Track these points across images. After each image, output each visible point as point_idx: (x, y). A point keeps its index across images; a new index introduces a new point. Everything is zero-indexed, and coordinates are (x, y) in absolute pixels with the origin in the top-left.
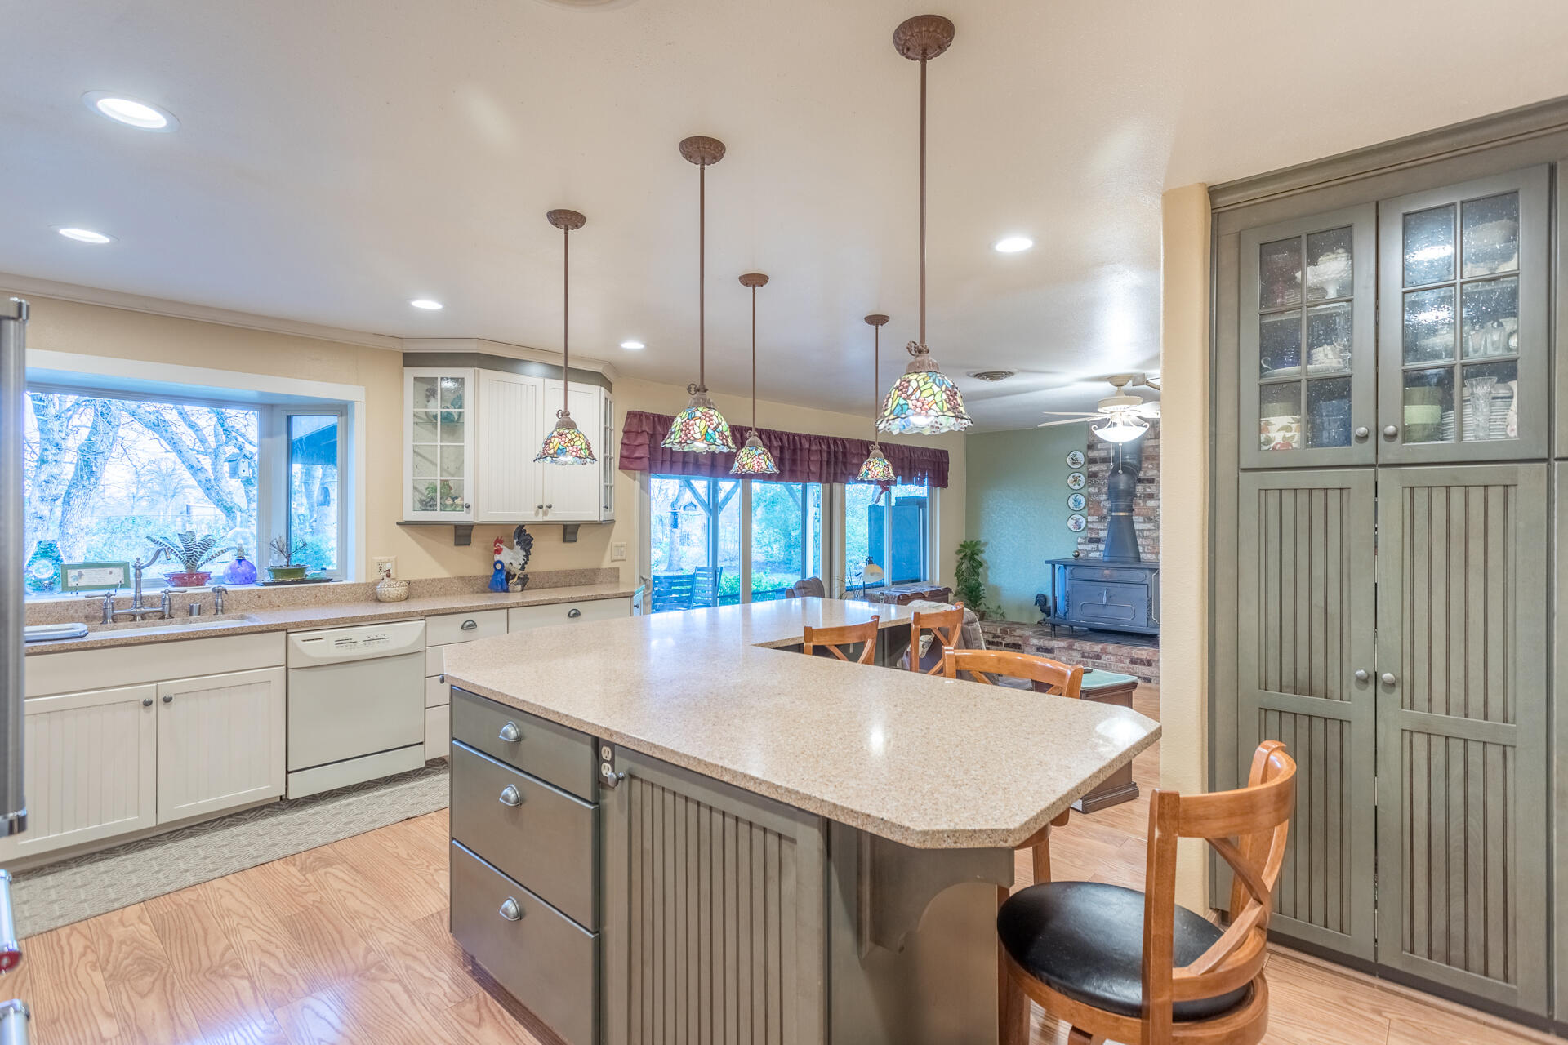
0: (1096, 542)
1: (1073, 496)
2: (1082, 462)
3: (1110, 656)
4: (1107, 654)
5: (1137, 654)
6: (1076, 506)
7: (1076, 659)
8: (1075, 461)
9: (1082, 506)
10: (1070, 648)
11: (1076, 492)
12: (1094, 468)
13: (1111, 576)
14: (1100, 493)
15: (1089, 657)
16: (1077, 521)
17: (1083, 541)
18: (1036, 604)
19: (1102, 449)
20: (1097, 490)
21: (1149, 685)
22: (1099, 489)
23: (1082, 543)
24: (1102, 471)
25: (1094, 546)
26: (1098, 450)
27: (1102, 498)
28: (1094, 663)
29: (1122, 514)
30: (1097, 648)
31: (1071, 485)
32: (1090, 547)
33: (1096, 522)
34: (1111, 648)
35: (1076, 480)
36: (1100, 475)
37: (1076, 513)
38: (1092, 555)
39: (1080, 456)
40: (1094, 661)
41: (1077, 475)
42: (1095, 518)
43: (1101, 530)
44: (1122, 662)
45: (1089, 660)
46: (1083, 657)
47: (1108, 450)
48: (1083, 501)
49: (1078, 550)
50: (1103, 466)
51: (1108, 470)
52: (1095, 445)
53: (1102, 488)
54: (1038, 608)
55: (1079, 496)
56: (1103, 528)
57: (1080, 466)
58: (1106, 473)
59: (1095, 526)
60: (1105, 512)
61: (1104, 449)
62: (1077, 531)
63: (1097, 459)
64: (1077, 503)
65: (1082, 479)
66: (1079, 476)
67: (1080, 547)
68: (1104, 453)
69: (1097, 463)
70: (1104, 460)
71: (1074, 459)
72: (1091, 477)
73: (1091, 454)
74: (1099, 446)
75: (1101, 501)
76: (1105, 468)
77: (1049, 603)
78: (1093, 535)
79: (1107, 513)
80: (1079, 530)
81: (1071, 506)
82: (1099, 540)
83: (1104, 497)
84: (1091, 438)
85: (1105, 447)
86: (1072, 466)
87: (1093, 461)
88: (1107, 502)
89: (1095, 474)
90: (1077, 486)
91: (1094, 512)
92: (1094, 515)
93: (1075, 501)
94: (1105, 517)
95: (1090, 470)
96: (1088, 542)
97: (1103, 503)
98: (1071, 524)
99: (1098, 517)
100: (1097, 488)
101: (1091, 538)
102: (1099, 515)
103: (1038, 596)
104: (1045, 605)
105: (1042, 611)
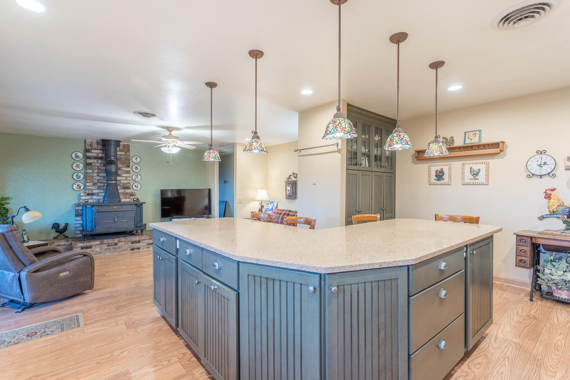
0: (91, 195)
1: (76, 173)
2: (81, 158)
3: (122, 243)
4: (120, 242)
5: (135, 239)
7: (104, 248)
8: (77, 157)
9: (82, 178)
10: (102, 244)
11: (78, 172)
12: (89, 161)
13: (118, 209)
14: (93, 172)
15: (111, 246)
16: (78, 185)
17: (84, 195)
18: (52, 228)
19: (94, 153)
20: (91, 171)
21: (139, 250)
22: (93, 171)
23: (83, 196)
24: (94, 163)
25: (90, 197)
26: (92, 153)
27: (94, 175)
28: (114, 247)
29: (113, 182)
30: (116, 240)
31: (75, 168)
32: (88, 197)
33: (91, 186)
34: (122, 239)
35: (77, 166)
36: (93, 164)
38: (90, 201)
39: (80, 155)
40: (114, 246)
41: (78, 163)
42: (91, 184)
43: (94, 189)
44: (127, 244)
45: (112, 247)
46: (108, 246)
47: (97, 153)
48: (82, 176)
49: (81, 199)
50: (94, 161)
51: (98, 162)
52: (91, 151)
53: (94, 170)
54: (54, 230)
55: (79, 173)
56: (95, 188)
57: (80, 159)
58: (96, 163)
59: (91, 188)
60: (96, 181)
61: (95, 153)
62: (79, 190)
63: (92, 157)
64: (78, 177)
65: (81, 166)
66: (80, 164)
67: (82, 198)
68: (95, 155)
69: (91, 159)
70: (95, 158)
71: (76, 155)
72: (88, 165)
73: (88, 154)
74: (93, 151)
75: (94, 176)
76: (96, 162)
77: (61, 227)
78: (90, 192)
79: (97, 182)
80: (80, 190)
81: (75, 178)
82: (93, 194)
83: (96, 174)
84: (87, 147)
85: (96, 152)
86: (75, 159)
87: (89, 158)
88: (97, 177)
89: (90, 164)
90: (78, 169)
91: (90, 181)
92: (90, 183)
93: (77, 176)
94: (96, 183)
95: (88, 161)
96: (86, 195)
97: (95, 177)
98: (75, 187)
99: (92, 184)
100: (91, 170)
101: (88, 193)
102: (93, 183)
103: (54, 224)
104: (59, 228)
105: (57, 231)
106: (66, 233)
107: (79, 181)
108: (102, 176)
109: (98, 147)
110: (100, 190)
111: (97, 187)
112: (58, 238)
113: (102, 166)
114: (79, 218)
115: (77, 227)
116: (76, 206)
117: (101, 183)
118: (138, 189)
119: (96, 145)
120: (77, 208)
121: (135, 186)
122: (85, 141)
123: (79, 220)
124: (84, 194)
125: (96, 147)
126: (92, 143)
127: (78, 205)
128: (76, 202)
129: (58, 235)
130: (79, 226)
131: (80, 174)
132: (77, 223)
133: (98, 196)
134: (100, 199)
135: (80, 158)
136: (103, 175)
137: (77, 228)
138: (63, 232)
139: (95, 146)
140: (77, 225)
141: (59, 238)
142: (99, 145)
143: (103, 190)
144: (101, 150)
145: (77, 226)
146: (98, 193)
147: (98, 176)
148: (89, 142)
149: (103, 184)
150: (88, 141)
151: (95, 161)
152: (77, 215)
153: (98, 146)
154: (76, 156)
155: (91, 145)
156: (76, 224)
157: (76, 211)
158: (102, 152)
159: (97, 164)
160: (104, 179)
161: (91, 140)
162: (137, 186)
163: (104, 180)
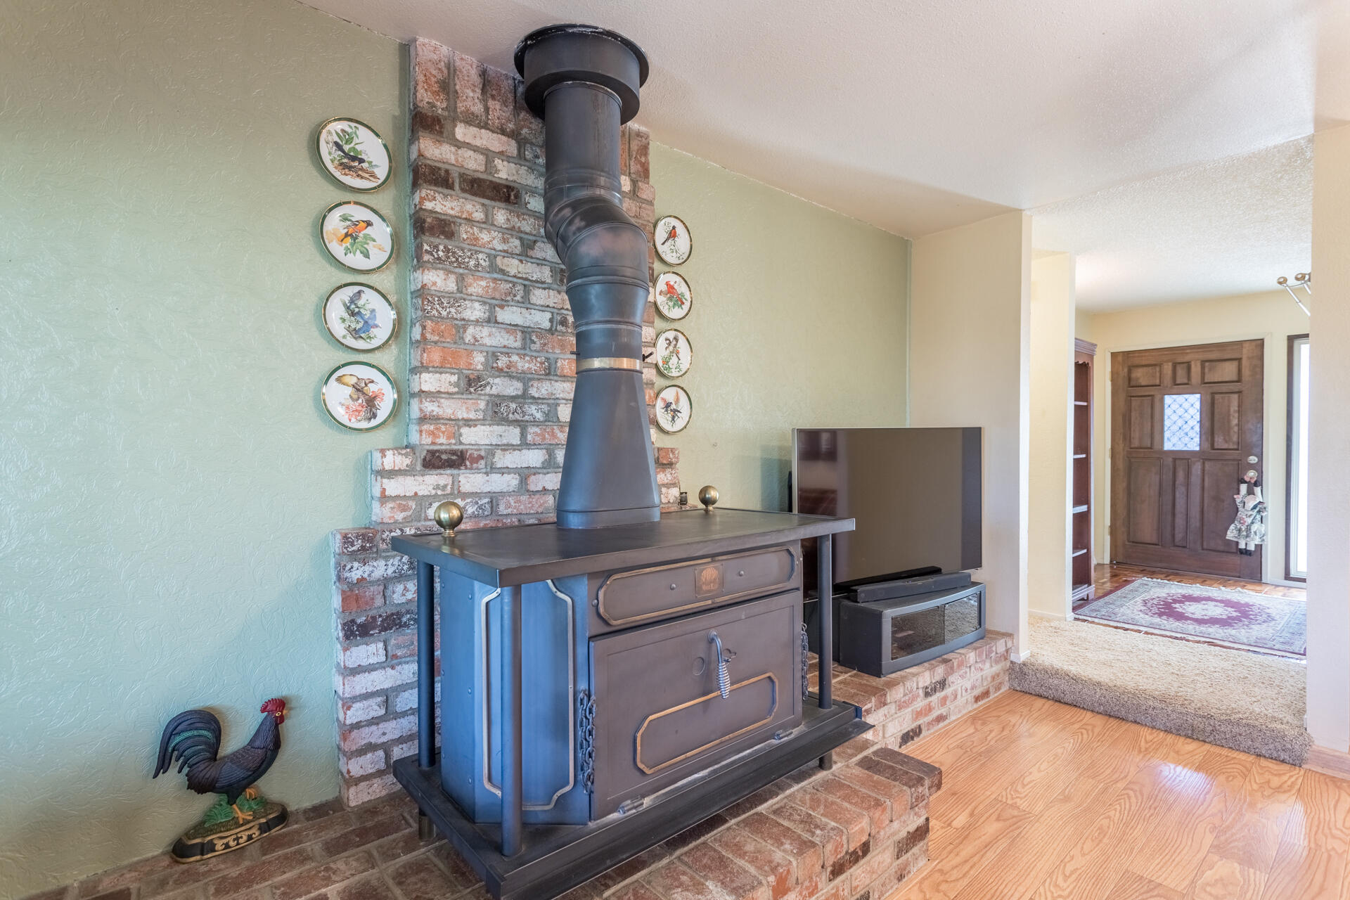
0: (451, 464)
1: (346, 294)
2: (381, 172)
6: (356, 333)
8: (352, 161)
9: (382, 332)
11: (359, 280)
12: (441, 204)
14: (460, 295)
16: (360, 389)
17: (402, 462)
18: (163, 764)
19: (468, 146)
20: (451, 285)
22: (461, 279)
23: (396, 472)
24: (469, 220)
25: (439, 479)
26: (459, 145)
27: (467, 314)
31: (337, 249)
32: (427, 483)
35: (352, 235)
36: (464, 232)
37: (360, 357)
39: (373, 150)
41: (358, 213)
42: (445, 382)
43: (468, 423)
47: (488, 154)
48: (385, 318)
49: (384, 498)
50: (469, 207)
51: (488, 222)
52: (448, 125)
53: (469, 280)
54: (174, 778)
55: (369, 295)
56: (472, 416)
57: (374, 185)
58: (481, 229)
59: (448, 408)
60: (479, 360)
61: (476, 149)
62: (364, 425)
63: (455, 175)
64: (360, 322)
65: (381, 234)
66: (369, 224)
67: (394, 487)
68: (473, 163)
69: (451, 187)
70: (477, 187)
71: (346, 148)
72: (432, 231)
73: (433, 150)
74: (461, 132)
75: (466, 323)
76: (479, 216)
77: (236, 739)
78: (443, 442)
79: (486, 364)
80: (374, 423)
81: (339, 330)
82: (456, 460)
83: (475, 311)
84: (424, 97)
85: (478, 143)
86: (337, 174)
87: (439, 178)
88: (485, 331)
89: (444, 227)
90: (356, 260)
91: (444, 359)
92: (440, 369)
93: (353, 314)
94: (479, 379)
95: (428, 205)
96: (419, 467)
97: (471, 330)
98: (338, 397)
99: (454, 378)
100: (452, 278)
101: (432, 453)
102: (460, 372)
103: (175, 727)
104: (214, 758)
105: (198, 785)
106: (274, 785)
107: (362, 357)
108: (512, 328)
109: (487, 109)
110: (498, 429)
111: (482, 405)
112: (209, 848)
113: (512, 255)
114: (372, 648)
115: (357, 726)
116: (353, 556)
117: (507, 373)
118: (680, 424)
119: (479, 91)
120: (357, 572)
121: (668, 405)
122: (406, 50)
123: (370, 668)
124: (407, 461)
125: (478, 108)
126: (451, 69)
127: (363, 548)
128: (347, 521)
129: (208, 816)
130: (373, 714)
131: (370, 300)
132: (359, 690)
133: (492, 469)
134: (502, 493)
135: (373, 175)
136: (520, 322)
137: (355, 733)
138: (248, 785)
139: (471, 100)
140: (357, 705)
141: (219, 845)
142: (493, 97)
143: (517, 431)
144: (503, 132)
145: (356, 714)
146: (492, 450)
147: (491, 320)
148: (436, 63)
149: (519, 385)
150: (432, 49)
151: (472, 208)
152: (355, 632)
153: (491, 103)
154: (346, 155)
155: (446, 86)
156: (348, 703)
157: (353, 594)
158: (511, 147)
159: (485, 237)
160: (524, 350)
161: (445, 50)
162: (673, 406)
163: (522, 356)
